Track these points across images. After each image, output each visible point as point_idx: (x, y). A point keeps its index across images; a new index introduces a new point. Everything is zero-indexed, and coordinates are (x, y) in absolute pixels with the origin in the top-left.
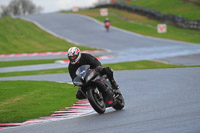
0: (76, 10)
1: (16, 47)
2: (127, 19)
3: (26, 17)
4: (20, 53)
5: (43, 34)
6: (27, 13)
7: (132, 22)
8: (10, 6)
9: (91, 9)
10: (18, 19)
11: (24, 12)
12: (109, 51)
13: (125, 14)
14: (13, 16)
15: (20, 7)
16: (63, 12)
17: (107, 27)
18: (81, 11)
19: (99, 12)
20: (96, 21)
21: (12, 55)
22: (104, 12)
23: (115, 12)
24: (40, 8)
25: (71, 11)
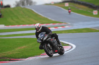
0: (53, 3)
1: (23, 21)
2: (78, 8)
3: (28, 7)
4: (25, 24)
5: (37, 15)
6: (28, 5)
7: (80, 9)
8: (20, 1)
9: (60, 3)
10: (24, 8)
11: (27, 4)
12: (69, 23)
13: (77, 5)
14: (22, 6)
15: (25, 2)
16: (47, 4)
17: (69, 12)
18: (56, 4)
19: (64, 5)
20: (62, 9)
21: (21, 26)
22: (67, 5)
23: (72, 4)
24: (35, 3)
25: (50, 4)
